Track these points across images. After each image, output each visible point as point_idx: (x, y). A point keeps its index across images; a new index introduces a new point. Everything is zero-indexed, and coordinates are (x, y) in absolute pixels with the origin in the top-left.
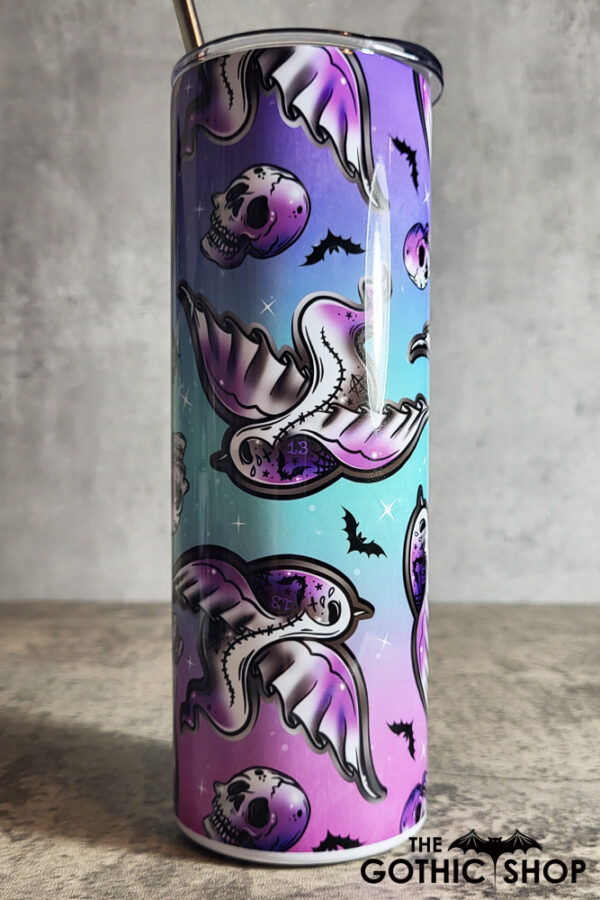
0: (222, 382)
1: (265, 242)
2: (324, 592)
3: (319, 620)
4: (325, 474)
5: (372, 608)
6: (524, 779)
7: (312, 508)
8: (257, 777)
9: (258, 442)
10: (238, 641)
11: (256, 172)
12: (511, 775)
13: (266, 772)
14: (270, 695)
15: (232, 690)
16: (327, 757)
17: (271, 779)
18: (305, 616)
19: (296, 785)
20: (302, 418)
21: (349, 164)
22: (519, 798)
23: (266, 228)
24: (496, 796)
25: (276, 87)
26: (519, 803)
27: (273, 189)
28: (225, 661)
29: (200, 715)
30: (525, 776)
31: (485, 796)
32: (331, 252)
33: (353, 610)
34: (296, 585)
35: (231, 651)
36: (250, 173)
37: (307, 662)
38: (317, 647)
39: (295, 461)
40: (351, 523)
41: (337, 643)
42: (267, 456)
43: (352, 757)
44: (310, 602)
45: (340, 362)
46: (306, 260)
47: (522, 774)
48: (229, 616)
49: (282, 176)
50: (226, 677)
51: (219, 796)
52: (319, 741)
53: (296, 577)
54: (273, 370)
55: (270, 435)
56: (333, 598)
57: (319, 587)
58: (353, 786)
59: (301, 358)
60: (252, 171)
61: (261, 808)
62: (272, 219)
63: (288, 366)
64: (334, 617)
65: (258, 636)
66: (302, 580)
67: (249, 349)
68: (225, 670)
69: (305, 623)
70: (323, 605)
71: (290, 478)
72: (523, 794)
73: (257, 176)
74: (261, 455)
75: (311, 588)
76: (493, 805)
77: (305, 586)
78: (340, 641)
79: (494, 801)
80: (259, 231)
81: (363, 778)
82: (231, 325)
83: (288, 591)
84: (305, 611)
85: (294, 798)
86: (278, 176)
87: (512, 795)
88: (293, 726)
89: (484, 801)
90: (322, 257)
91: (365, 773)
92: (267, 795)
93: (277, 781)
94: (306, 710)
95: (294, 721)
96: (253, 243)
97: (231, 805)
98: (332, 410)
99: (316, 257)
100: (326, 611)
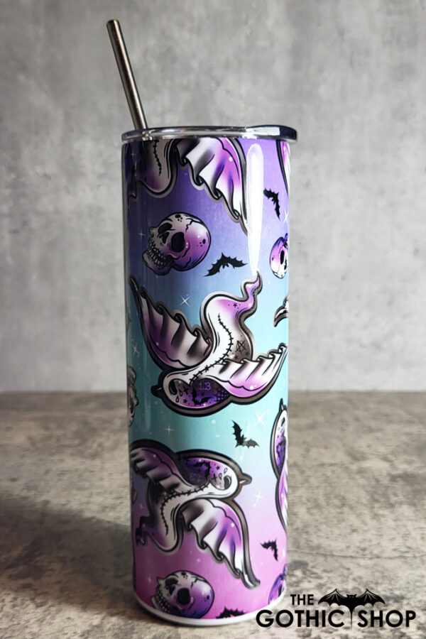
0: (157, 344)
1: (183, 261)
2: (221, 471)
3: (218, 487)
4: (221, 401)
5: (251, 478)
6: (352, 557)
7: (214, 422)
8: (182, 577)
9: (180, 382)
10: (170, 498)
11: (177, 217)
12: (343, 554)
13: (188, 574)
14: (189, 530)
15: (167, 526)
16: (224, 566)
17: (191, 578)
18: (210, 485)
19: (206, 581)
20: (207, 369)
21: (234, 211)
22: (346, 572)
23: (183, 252)
24: (331, 571)
25: (188, 164)
26: (344, 576)
27: (187, 228)
28: (162, 509)
29: (148, 538)
30: (352, 555)
31: (325, 571)
32: (224, 267)
33: (239, 480)
34: (204, 467)
35: (166, 503)
36: (173, 217)
37: (211, 512)
38: (217, 503)
39: (203, 394)
40: (237, 429)
41: (230, 500)
42: (186, 390)
43: (239, 564)
44: (213, 477)
45: (230, 334)
46: (208, 273)
47: (350, 553)
48: (164, 483)
49: (193, 221)
50: (163, 518)
51: (160, 585)
52: (219, 556)
53: (204, 462)
54: (189, 339)
55: (187, 378)
56: (226, 474)
57: (218, 468)
58: (239, 581)
59: (206, 332)
60: (174, 216)
61: (185, 594)
62: (187, 247)
63: (198, 337)
64: (227, 485)
65: (182, 496)
66: (208, 464)
67: (174, 326)
68: (162, 514)
69: (210, 489)
70: (221, 478)
71: (200, 404)
72: (348, 569)
73: (177, 219)
74: (183, 390)
75: (213, 468)
76: (329, 577)
77: (210, 467)
78: (231, 499)
79: (330, 575)
80: (179, 254)
81: (246, 576)
82: (162, 310)
83: (199, 471)
84: (210, 482)
85: (205, 589)
86: (190, 220)
87: (341, 570)
88: (203, 548)
89: (324, 575)
90: (218, 271)
91: (247, 573)
92: (188, 586)
93: (194, 580)
94: (211, 539)
95: (204, 545)
96: (175, 261)
97: (167, 592)
98: (225, 363)
99: (214, 270)
100: (223, 482)
